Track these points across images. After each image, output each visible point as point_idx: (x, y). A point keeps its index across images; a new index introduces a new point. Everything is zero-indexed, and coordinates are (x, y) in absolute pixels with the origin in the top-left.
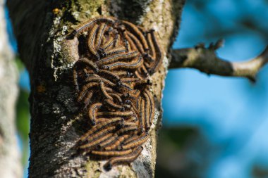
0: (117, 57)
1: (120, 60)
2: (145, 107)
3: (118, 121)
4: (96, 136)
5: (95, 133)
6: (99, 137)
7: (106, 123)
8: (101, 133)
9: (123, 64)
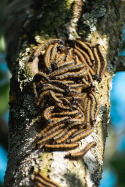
0: (66, 69)
1: (69, 71)
2: (91, 106)
3: (66, 119)
4: (50, 132)
5: (48, 130)
6: (52, 133)
7: (56, 122)
8: (54, 129)
9: (71, 74)
